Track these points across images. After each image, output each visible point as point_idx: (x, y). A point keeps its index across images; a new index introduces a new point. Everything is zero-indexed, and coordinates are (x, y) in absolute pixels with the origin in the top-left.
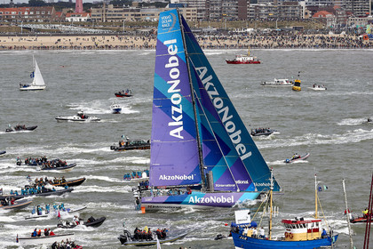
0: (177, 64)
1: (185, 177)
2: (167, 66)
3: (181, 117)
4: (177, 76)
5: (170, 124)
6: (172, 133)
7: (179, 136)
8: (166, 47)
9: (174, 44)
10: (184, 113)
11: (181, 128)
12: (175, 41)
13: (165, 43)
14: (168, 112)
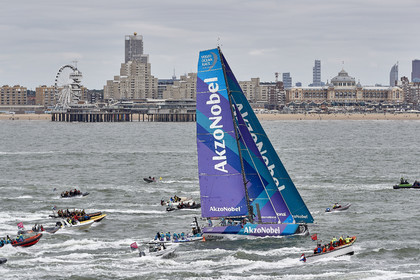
0: (218, 101)
1: (232, 209)
2: (208, 103)
3: (224, 152)
4: (219, 113)
5: (215, 158)
6: (216, 167)
7: (223, 170)
8: (207, 85)
9: (214, 82)
10: (227, 148)
11: (225, 163)
12: (215, 79)
13: (206, 81)
14: (212, 147)
